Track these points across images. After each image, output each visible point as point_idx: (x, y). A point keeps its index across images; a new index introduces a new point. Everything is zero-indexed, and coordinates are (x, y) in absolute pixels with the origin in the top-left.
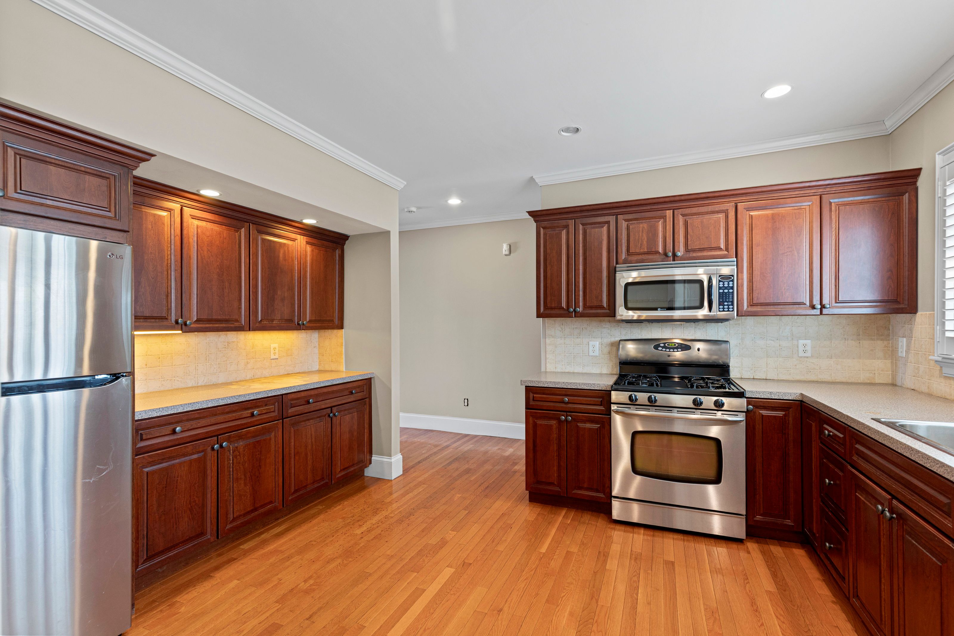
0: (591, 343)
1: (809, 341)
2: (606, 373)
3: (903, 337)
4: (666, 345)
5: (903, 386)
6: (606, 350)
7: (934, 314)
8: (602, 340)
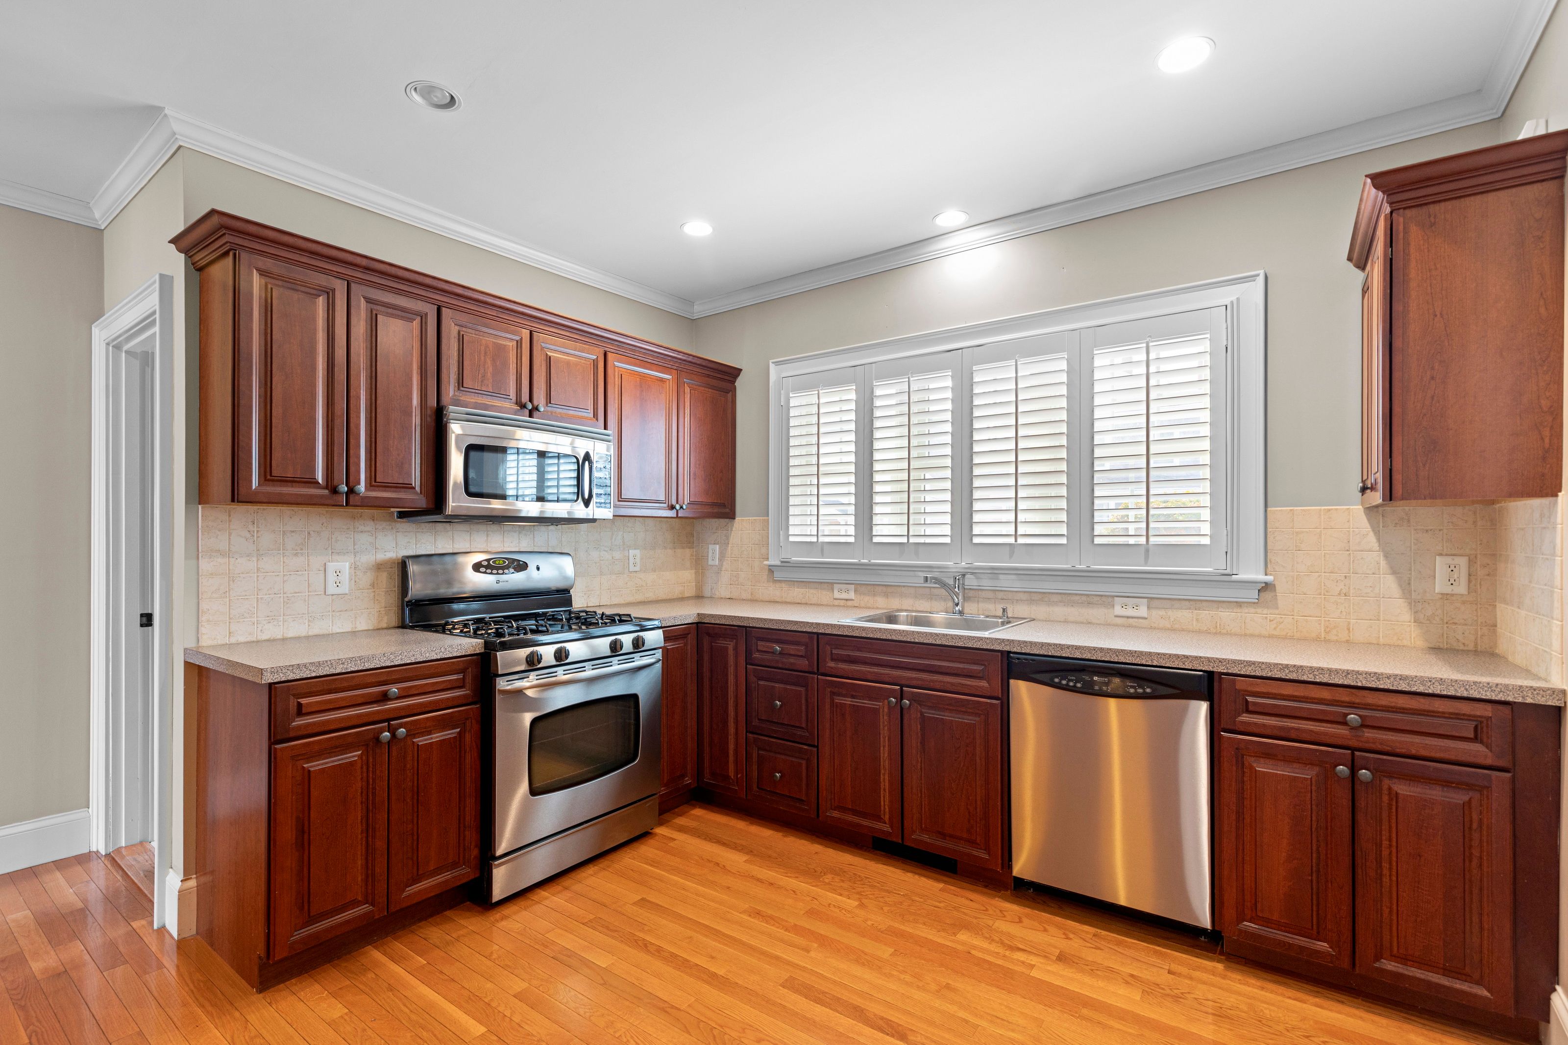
0: (332, 566)
1: (638, 551)
2: (367, 629)
3: (714, 544)
4: (491, 562)
5: (713, 596)
6: (366, 579)
7: (768, 519)
8: (357, 559)
